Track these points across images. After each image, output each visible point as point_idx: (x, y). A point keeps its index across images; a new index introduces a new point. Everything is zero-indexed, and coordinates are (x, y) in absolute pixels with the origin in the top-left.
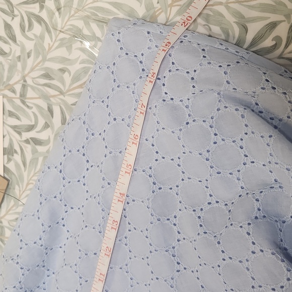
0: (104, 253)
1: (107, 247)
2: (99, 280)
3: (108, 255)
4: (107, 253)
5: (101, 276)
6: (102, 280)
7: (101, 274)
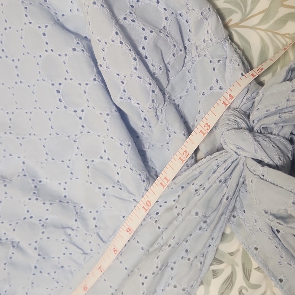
0: (179, 155)
1: (186, 151)
2: (161, 183)
3: (182, 160)
4: (182, 158)
5: (165, 180)
6: (164, 185)
7: (165, 178)
